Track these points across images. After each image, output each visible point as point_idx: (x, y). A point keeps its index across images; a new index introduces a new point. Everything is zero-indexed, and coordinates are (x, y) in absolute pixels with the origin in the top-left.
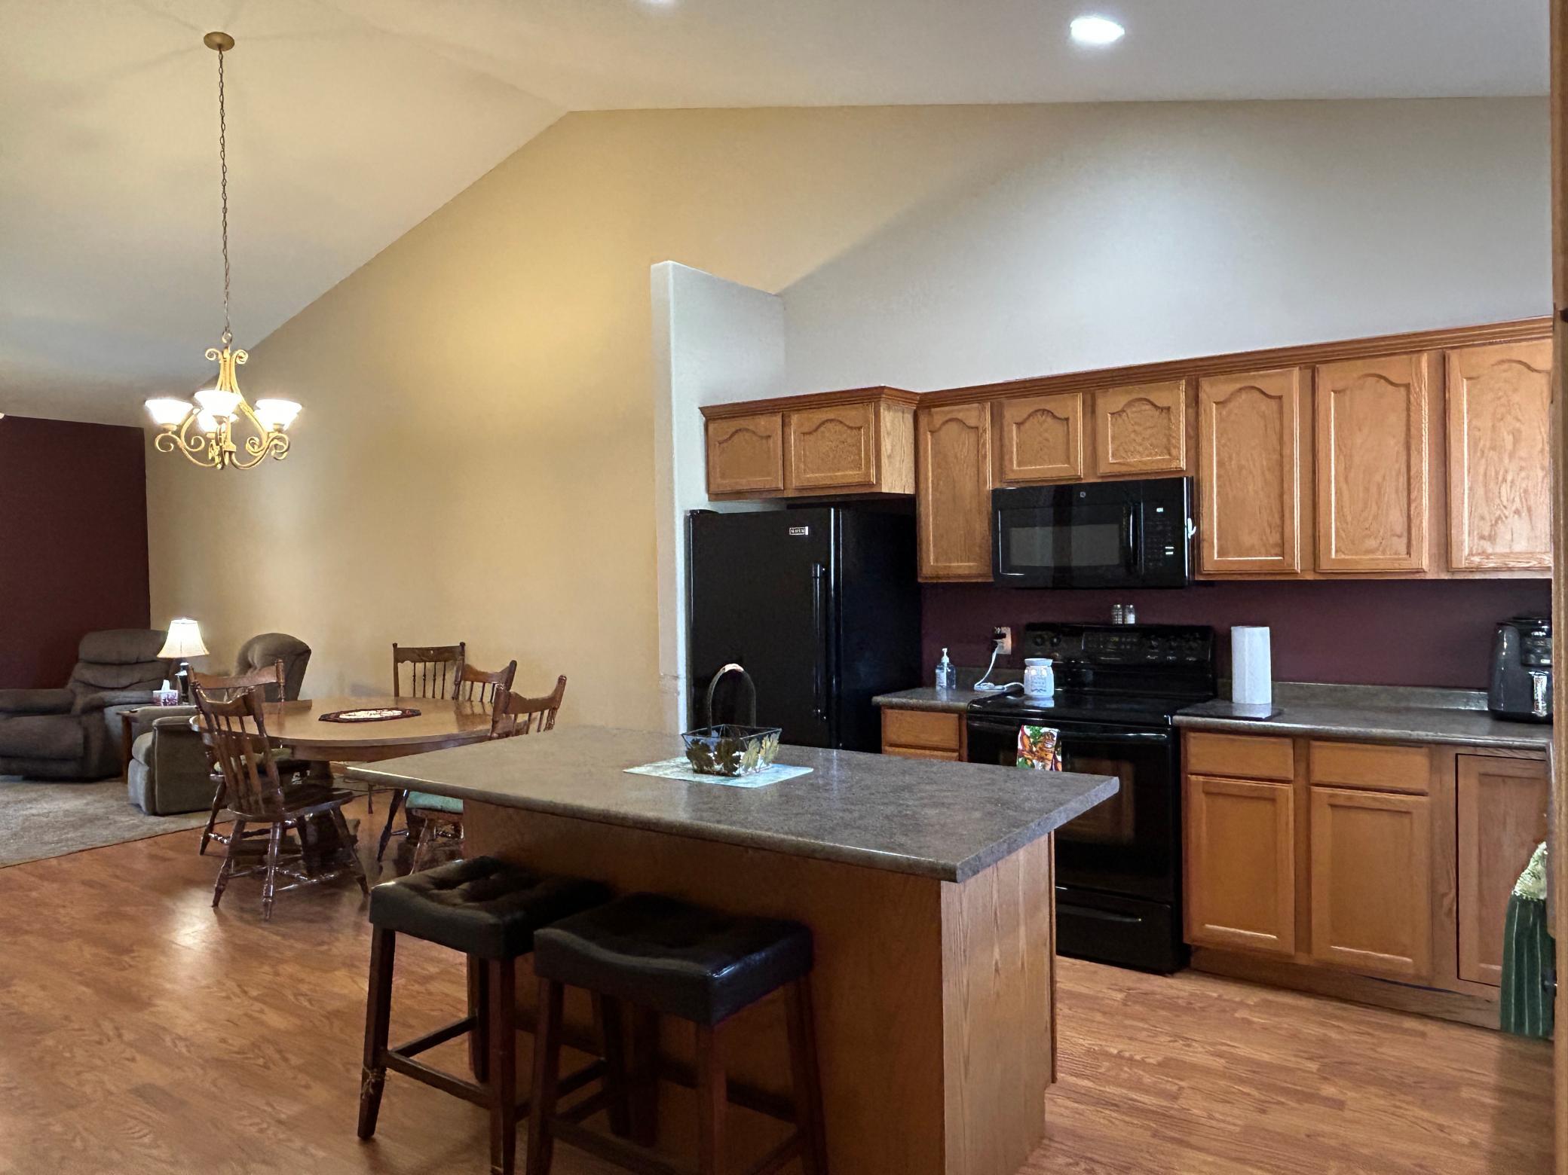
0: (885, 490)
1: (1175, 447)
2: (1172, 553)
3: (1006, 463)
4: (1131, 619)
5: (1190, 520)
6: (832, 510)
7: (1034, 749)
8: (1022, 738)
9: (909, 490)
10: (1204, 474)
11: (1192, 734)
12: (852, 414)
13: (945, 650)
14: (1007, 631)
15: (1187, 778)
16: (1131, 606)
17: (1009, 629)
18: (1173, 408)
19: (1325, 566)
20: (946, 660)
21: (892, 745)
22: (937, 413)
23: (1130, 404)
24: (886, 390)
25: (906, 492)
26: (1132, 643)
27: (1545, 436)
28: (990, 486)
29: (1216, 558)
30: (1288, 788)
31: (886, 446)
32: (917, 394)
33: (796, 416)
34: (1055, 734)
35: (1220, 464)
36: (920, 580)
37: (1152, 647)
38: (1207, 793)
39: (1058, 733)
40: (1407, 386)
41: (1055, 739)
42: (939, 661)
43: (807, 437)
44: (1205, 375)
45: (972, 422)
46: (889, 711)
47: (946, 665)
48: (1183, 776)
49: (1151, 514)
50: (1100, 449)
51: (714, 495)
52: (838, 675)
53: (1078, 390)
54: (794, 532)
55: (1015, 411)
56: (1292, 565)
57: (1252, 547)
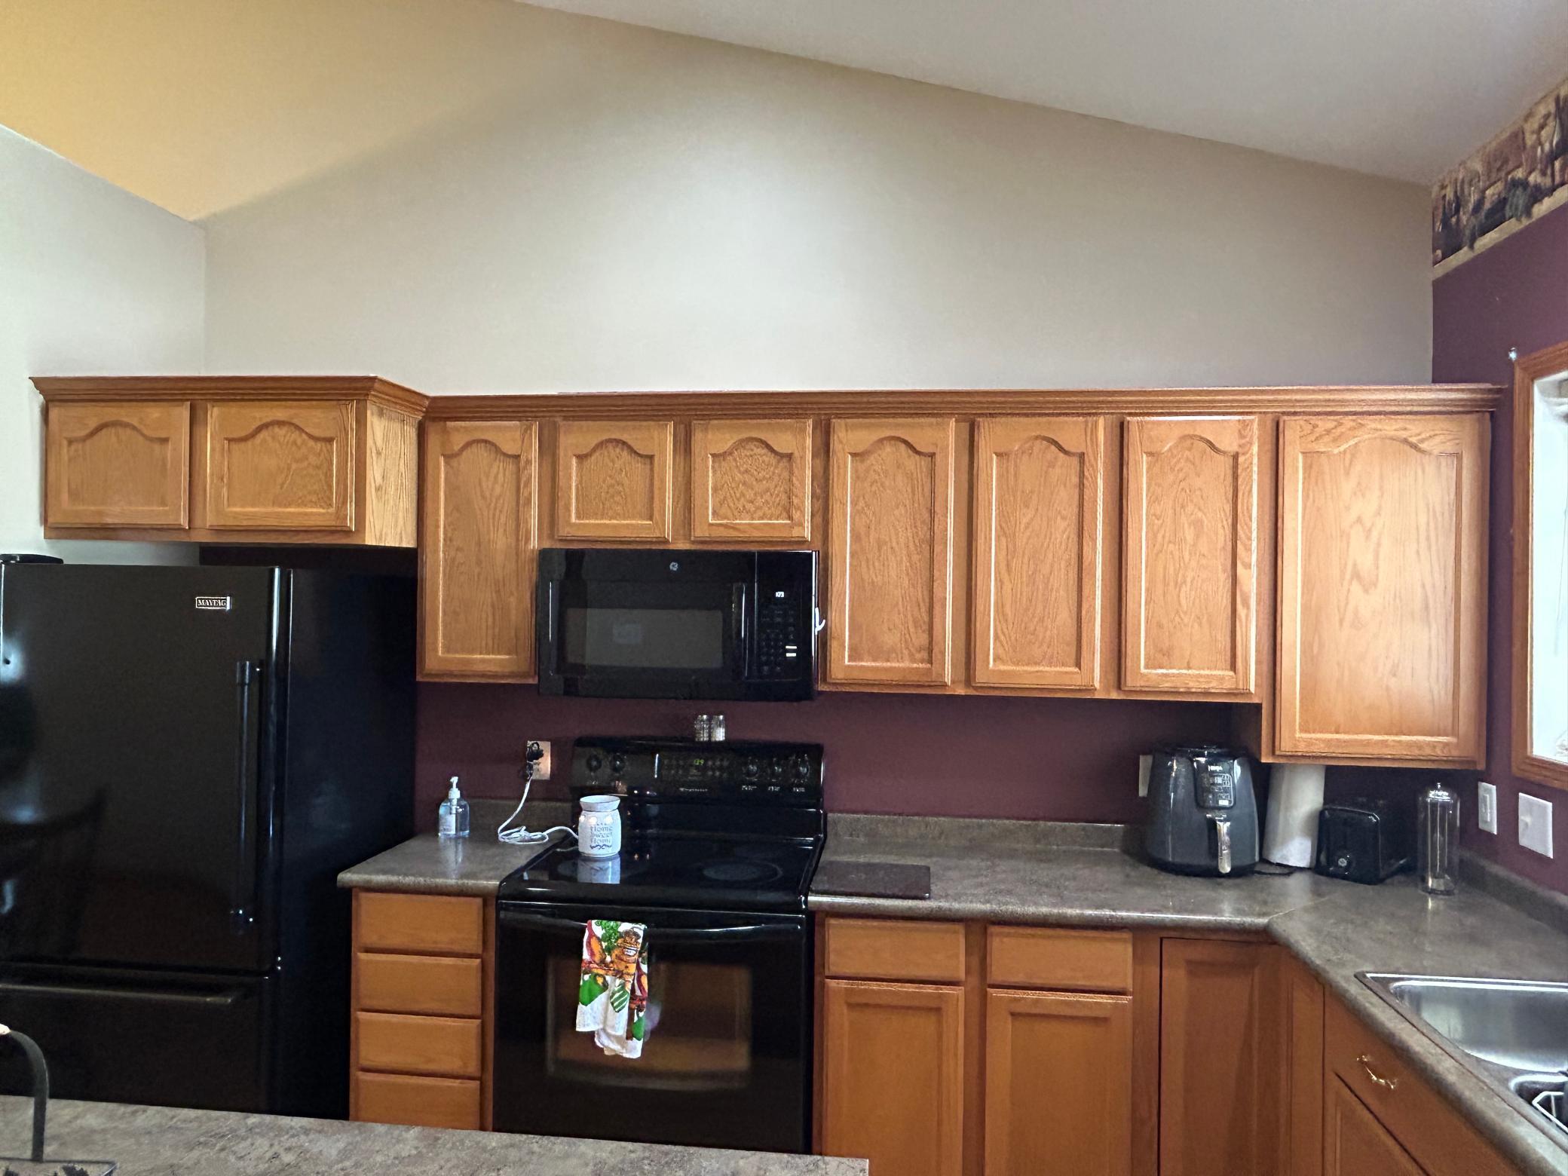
0: (370, 540)
1: (798, 508)
2: (794, 655)
3: (561, 511)
4: (720, 735)
5: (817, 609)
6: (277, 571)
7: (608, 959)
8: (589, 943)
9: (408, 542)
10: (835, 548)
11: (833, 921)
12: (316, 418)
13: (455, 780)
14: (545, 747)
15: (823, 985)
16: (721, 717)
17: (548, 744)
18: (796, 454)
19: (981, 677)
20: (455, 794)
21: (368, 950)
22: (457, 429)
23: (741, 443)
24: (377, 385)
25: (404, 545)
26: (721, 769)
27: (1227, 532)
28: (534, 544)
29: (847, 663)
30: (958, 992)
31: (374, 473)
32: (427, 397)
33: (216, 410)
34: (641, 933)
35: (856, 537)
36: (419, 678)
37: (749, 774)
38: (851, 1006)
39: (645, 931)
40: (1082, 456)
41: (640, 941)
42: (445, 798)
43: (235, 446)
44: (838, 416)
45: (510, 448)
46: (363, 895)
47: (455, 802)
48: (817, 979)
49: (768, 599)
50: (697, 501)
51: (54, 530)
52: (279, 813)
53: (668, 417)
54: (203, 603)
55: (574, 438)
56: (942, 675)
57: (893, 650)
